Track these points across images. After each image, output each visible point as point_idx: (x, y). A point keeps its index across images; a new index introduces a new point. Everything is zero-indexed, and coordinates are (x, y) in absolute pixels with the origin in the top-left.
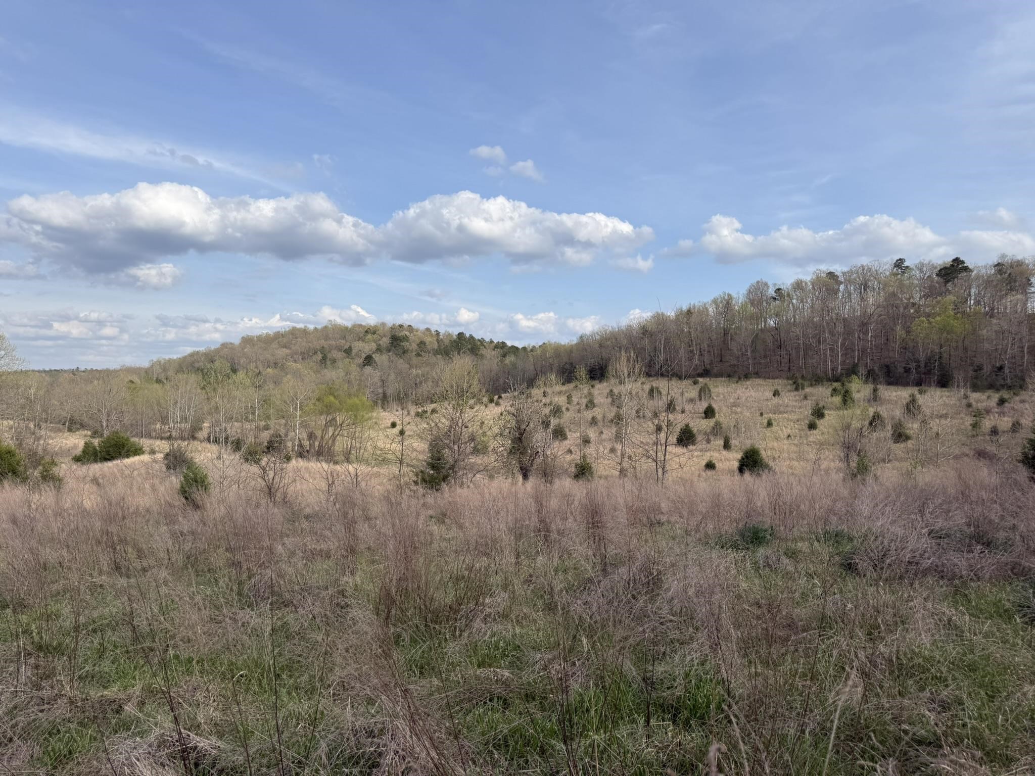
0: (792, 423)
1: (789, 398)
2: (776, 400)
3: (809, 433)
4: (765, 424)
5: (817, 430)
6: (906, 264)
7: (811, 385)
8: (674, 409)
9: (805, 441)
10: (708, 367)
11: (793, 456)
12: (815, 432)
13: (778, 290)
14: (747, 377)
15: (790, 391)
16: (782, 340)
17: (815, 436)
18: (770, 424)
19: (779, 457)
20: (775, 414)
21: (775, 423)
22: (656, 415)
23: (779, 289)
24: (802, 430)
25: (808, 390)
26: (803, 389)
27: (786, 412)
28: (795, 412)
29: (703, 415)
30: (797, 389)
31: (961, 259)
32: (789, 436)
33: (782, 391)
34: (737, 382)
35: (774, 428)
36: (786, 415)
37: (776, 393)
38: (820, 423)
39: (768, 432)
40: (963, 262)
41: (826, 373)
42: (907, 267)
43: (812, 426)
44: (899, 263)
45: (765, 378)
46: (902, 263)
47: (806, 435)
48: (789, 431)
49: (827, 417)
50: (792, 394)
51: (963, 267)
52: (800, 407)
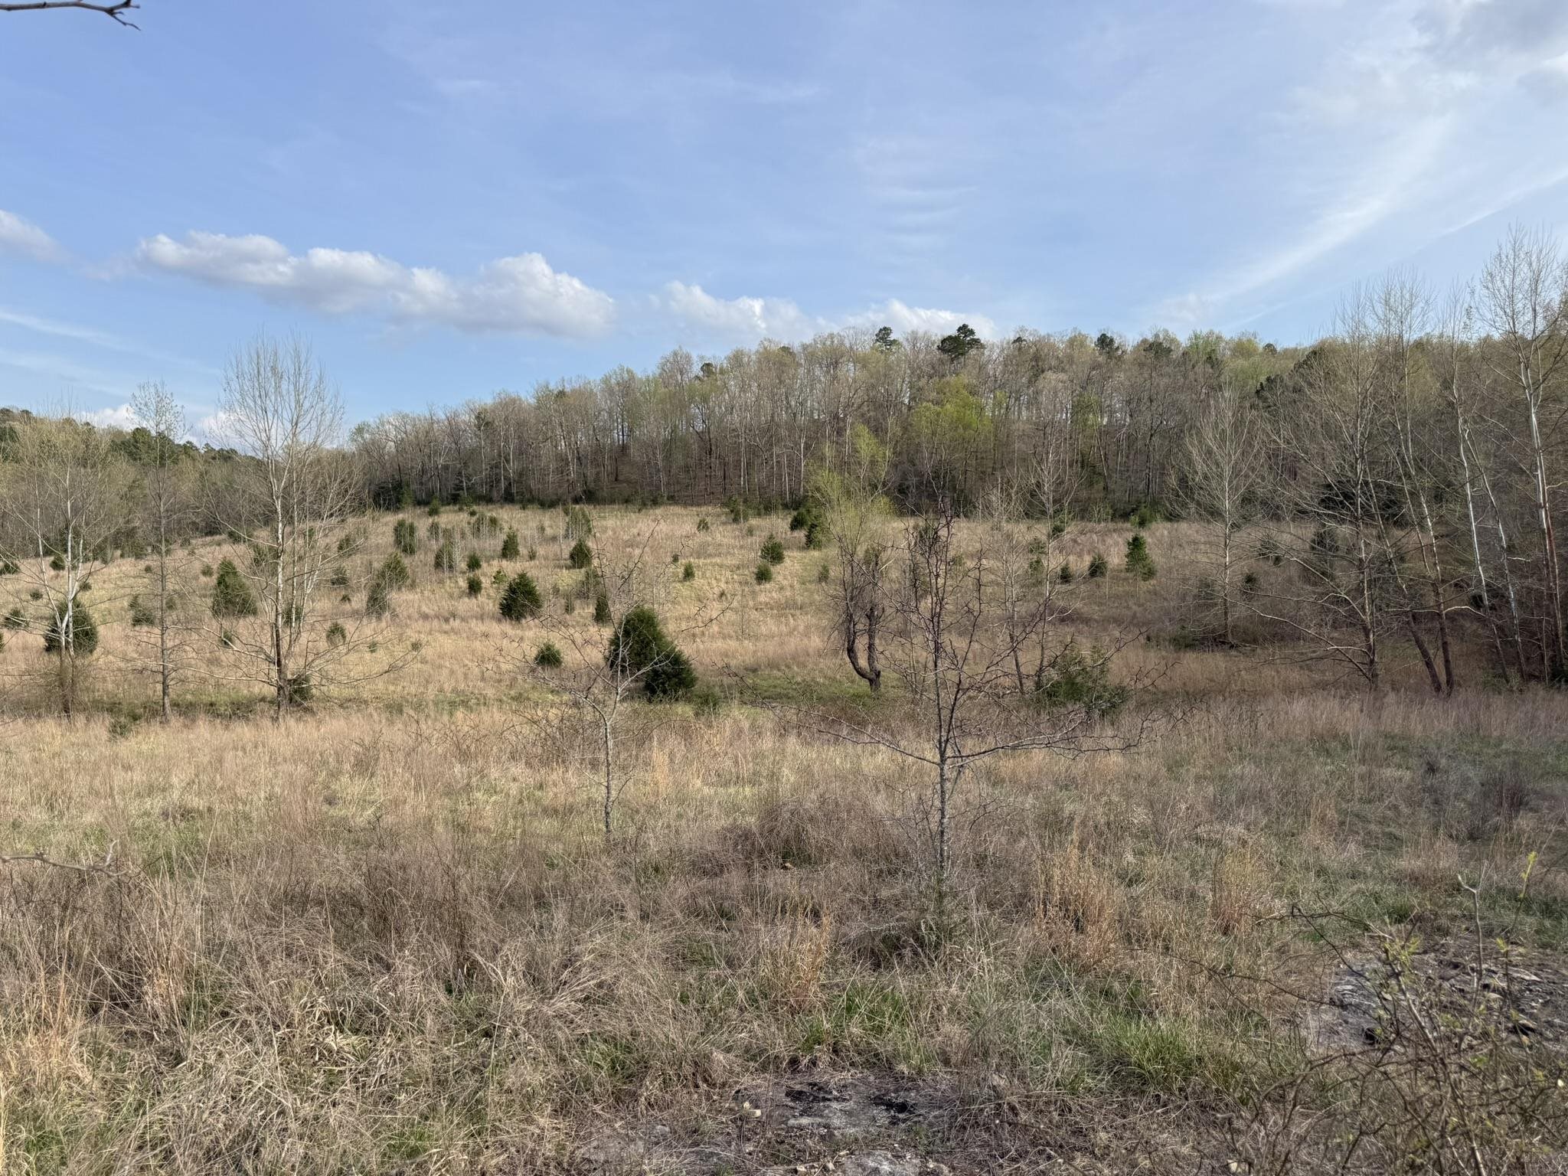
0: (728, 573)
1: (723, 534)
2: (702, 537)
3: (757, 588)
4: (681, 575)
5: (772, 584)
6: (892, 337)
7: (759, 514)
8: (517, 553)
9: (751, 603)
10: (592, 485)
11: (729, 630)
12: (768, 586)
13: (707, 368)
14: (655, 503)
15: (724, 523)
16: (713, 441)
17: (767, 593)
18: (689, 574)
19: (703, 634)
20: (698, 558)
21: (697, 573)
22: (474, 564)
23: (708, 365)
24: (747, 583)
25: (754, 522)
26: (746, 518)
27: (719, 555)
28: (734, 554)
29: (569, 562)
30: (736, 520)
31: (970, 327)
32: (722, 594)
33: (712, 524)
34: (640, 510)
35: (698, 581)
36: (718, 560)
37: (703, 526)
38: (777, 570)
39: (684, 589)
40: (972, 332)
41: (782, 494)
42: (895, 341)
43: (763, 576)
44: (884, 334)
45: (685, 505)
46: (888, 334)
47: (754, 592)
48: (723, 586)
49: (787, 562)
50: (729, 527)
51: (973, 340)
52: (742, 547)
